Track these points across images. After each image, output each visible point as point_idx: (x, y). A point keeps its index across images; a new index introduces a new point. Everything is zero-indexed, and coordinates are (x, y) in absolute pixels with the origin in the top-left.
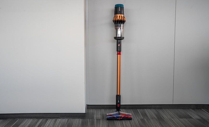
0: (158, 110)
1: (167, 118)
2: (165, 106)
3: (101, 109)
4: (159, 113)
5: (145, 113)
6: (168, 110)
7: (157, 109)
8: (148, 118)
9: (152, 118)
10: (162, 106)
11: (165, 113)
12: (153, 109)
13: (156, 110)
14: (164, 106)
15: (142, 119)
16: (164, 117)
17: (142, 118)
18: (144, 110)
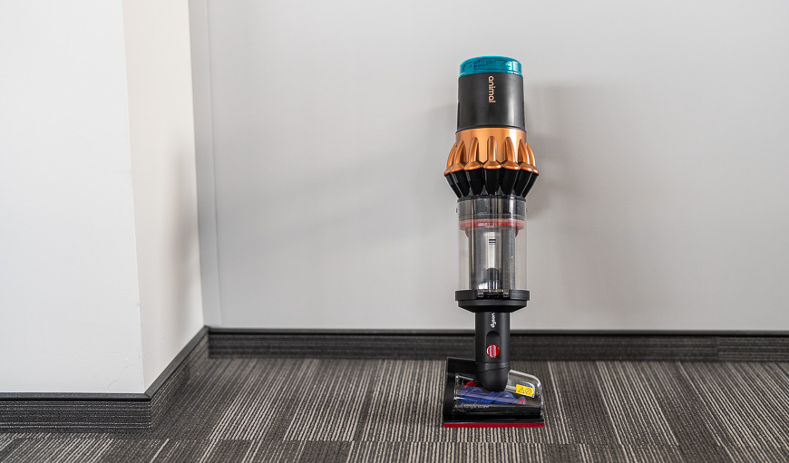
0: (692, 370)
1: (753, 443)
2: (743, 340)
3: (303, 356)
4: (693, 394)
5: (597, 395)
6: (764, 375)
7: (682, 362)
8: (611, 435)
9: (640, 442)
10: (719, 340)
11: (741, 397)
12: (655, 366)
13: (677, 369)
14: (736, 340)
15: (560, 448)
16: (731, 431)
17: (565, 438)
18: (592, 371)
